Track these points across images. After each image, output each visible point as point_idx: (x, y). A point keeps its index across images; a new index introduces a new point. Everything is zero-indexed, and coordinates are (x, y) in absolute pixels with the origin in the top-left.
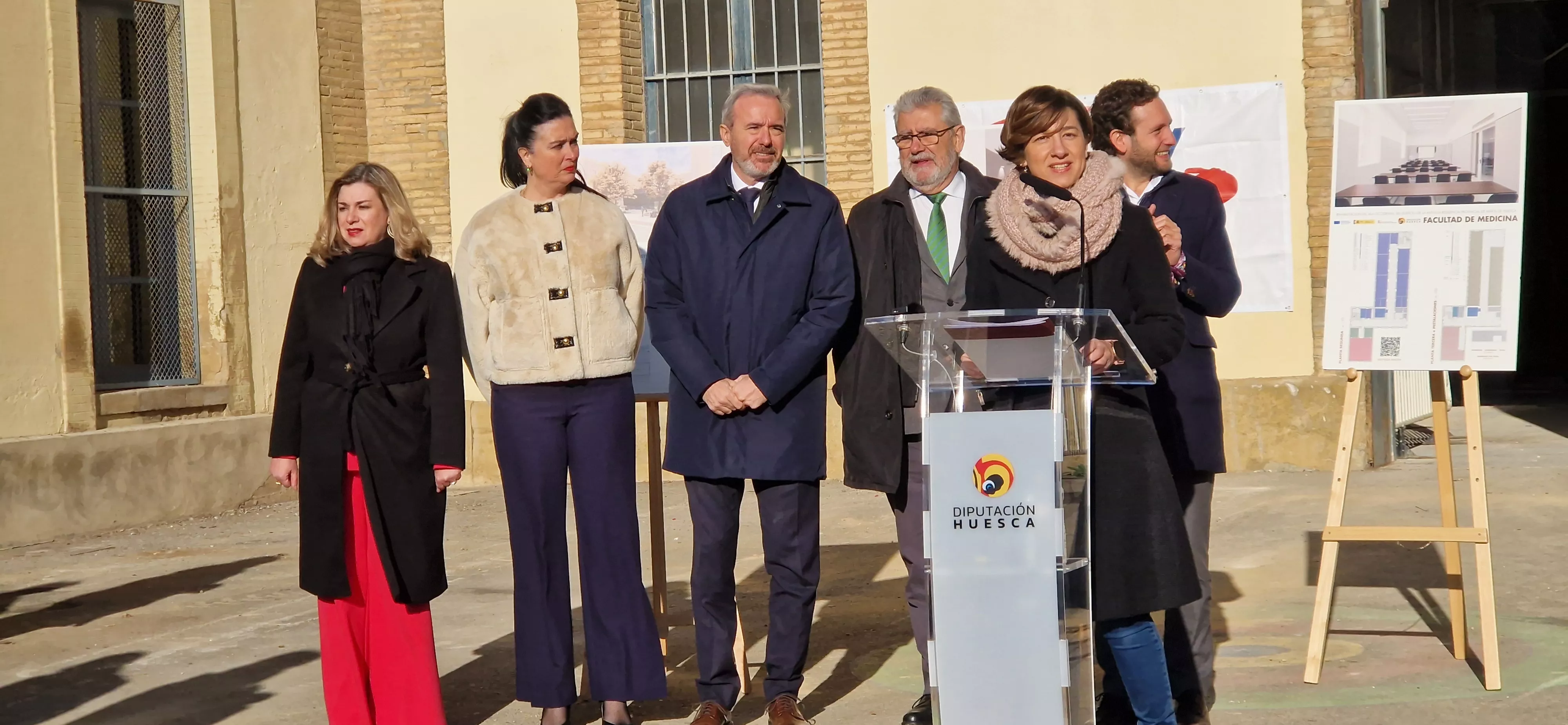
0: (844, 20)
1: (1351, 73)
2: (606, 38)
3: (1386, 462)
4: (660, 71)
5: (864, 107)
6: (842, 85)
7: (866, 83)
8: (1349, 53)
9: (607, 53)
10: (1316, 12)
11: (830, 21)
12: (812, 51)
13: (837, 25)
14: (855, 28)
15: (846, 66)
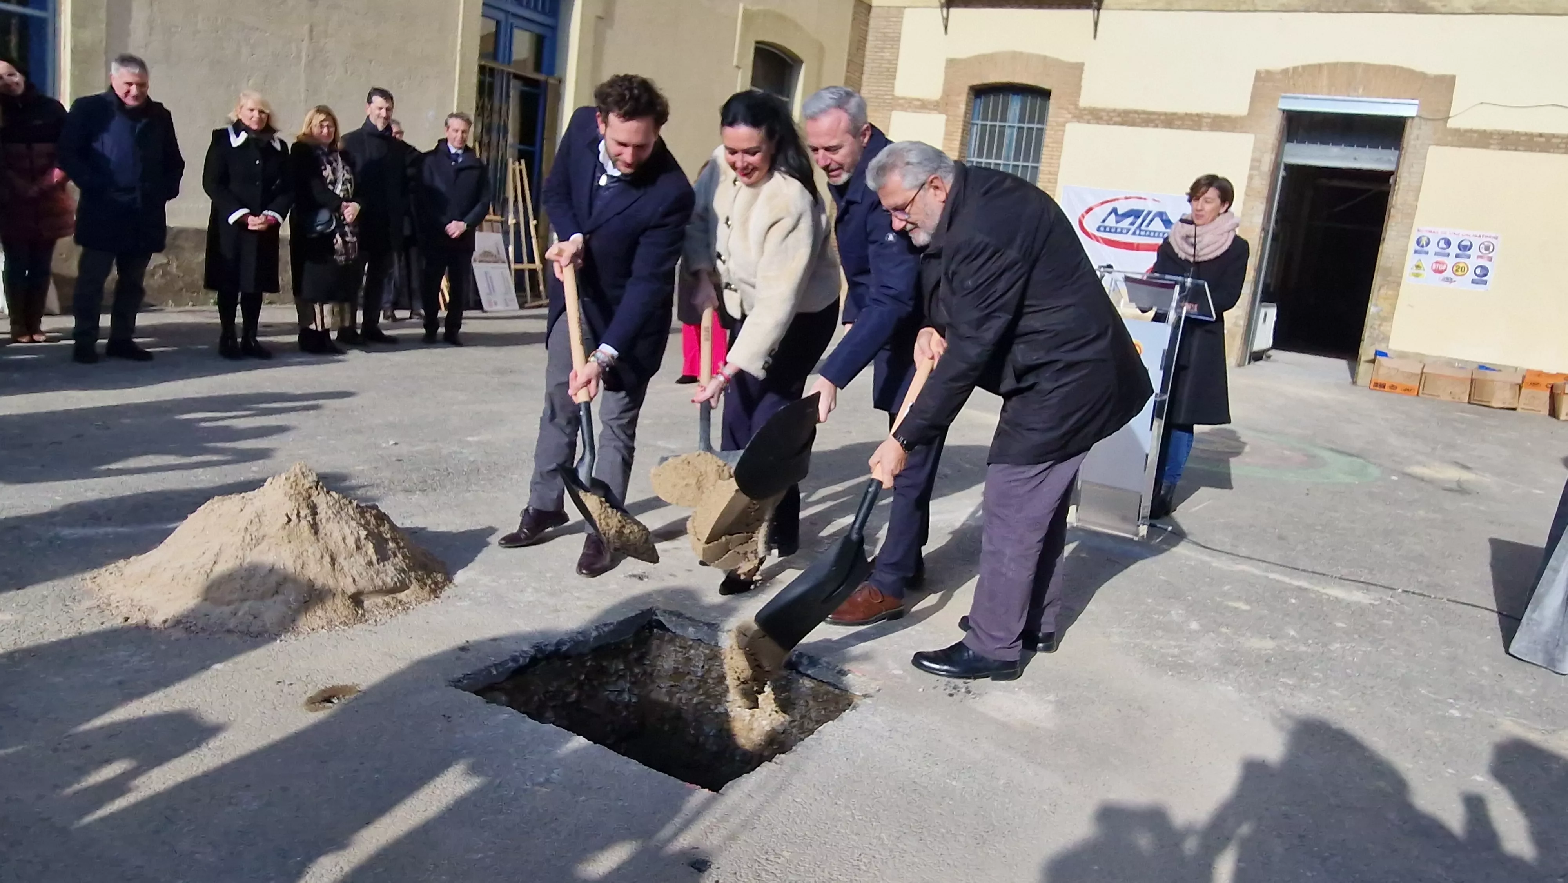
0: (1053, 147)
1: (1265, 201)
2: (955, 140)
3: (1244, 365)
4: (974, 157)
5: (1054, 185)
6: (1046, 174)
7: (1057, 175)
8: (1265, 192)
9: (953, 146)
10: (1255, 172)
11: (1047, 146)
12: (1037, 159)
13: (1050, 149)
14: (1058, 151)
15: (1050, 166)
